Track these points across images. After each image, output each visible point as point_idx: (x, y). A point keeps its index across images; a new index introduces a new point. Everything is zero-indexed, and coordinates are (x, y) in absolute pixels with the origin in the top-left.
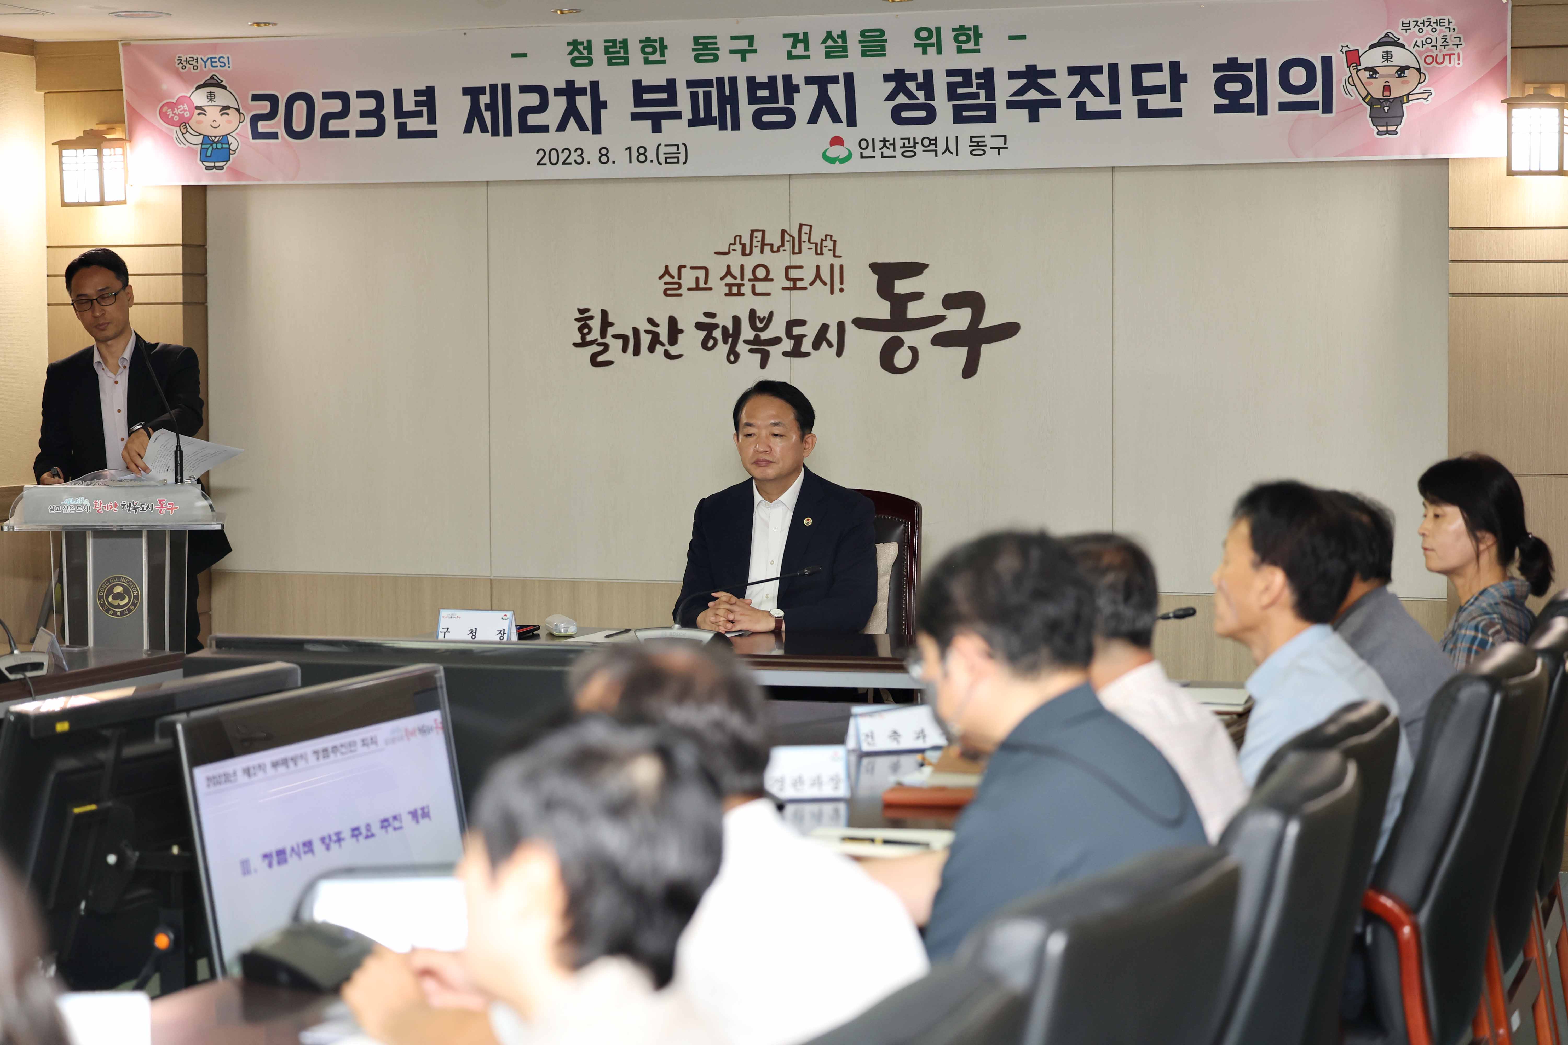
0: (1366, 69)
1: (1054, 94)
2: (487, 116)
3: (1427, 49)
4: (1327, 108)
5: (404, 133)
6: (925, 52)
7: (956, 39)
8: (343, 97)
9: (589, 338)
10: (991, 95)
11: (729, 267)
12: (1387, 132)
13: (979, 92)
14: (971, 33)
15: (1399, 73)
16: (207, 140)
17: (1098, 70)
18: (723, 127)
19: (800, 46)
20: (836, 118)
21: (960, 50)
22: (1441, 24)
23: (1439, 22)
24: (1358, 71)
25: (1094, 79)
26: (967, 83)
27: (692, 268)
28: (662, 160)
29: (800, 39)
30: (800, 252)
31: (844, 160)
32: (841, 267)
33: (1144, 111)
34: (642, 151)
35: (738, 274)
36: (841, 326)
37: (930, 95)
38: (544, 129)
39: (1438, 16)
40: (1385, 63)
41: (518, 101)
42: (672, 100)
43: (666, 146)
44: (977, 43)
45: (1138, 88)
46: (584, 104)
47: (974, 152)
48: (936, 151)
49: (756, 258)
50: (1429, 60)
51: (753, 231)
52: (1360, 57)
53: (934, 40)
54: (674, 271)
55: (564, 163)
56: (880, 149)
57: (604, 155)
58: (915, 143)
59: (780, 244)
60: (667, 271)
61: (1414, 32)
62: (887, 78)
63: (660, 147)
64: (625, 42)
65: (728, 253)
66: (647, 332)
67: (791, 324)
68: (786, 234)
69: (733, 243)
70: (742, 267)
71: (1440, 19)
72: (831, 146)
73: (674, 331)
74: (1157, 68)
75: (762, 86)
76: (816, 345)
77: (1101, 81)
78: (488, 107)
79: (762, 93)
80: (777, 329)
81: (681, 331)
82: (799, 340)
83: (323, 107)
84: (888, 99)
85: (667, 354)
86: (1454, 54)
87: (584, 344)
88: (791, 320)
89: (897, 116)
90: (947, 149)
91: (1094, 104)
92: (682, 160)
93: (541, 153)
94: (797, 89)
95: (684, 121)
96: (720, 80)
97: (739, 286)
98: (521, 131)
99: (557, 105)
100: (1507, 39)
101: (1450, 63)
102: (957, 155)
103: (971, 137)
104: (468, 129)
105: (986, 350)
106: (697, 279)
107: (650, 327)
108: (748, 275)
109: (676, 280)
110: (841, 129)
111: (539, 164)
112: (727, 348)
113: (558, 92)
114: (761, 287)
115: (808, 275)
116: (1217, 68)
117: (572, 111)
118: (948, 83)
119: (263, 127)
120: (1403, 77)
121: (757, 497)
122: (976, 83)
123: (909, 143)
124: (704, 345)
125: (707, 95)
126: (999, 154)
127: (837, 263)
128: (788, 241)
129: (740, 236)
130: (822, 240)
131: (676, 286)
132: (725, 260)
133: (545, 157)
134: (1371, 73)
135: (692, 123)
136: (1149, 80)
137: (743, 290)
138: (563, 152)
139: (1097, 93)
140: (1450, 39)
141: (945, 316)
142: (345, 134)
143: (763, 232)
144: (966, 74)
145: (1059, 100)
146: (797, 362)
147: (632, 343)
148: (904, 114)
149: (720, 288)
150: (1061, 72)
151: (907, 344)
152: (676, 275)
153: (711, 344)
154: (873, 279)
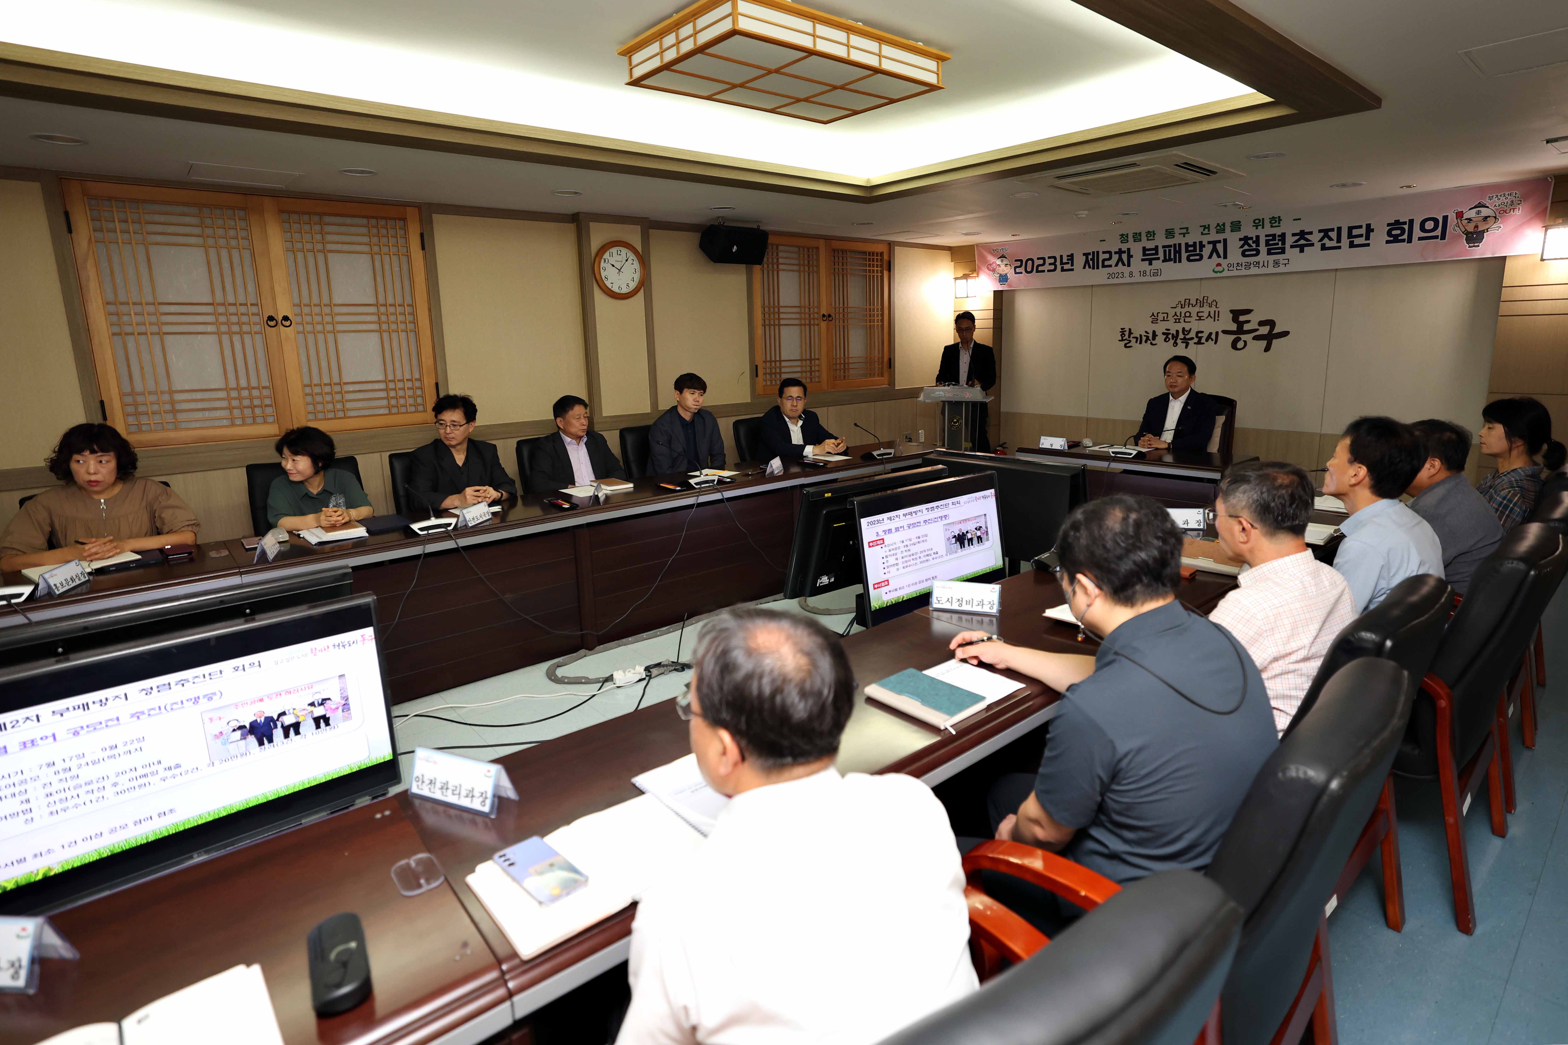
0: (1466, 219)
1: (1312, 241)
2: (1091, 262)
3: (1501, 207)
4: (1443, 238)
5: (1063, 270)
6: (1257, 228)
7: (1270, 222)
8: (1044, 259)
9: (1124, 338)
10: (1284, 243)
11: (1176, 312)
12: (1474, 246)
13: (1279, 243)
14: (1277, 219)
15: (1484, 219)
16: (1001, 275)
18: (1175, 262)
19: (1207, 230)
20: (1219, 256)
21: (1272, 226)
22: (1511, 195)
24: (1462, 220)
25: (1330, 233)
26: (1274, 239)
27: (1162, 313)
28: (1152, 275)
29: (1206, 227)
30: (1203, 306)
31: (1221, 272)
32: (1219, 312)
33: (1352, 245)
34: (1145, 272)
35: (1179, 315)
36: (1217, 333)
37: (1258, 245)
38: (1110, 266)
39: (1509, 191)
40: (1477, 216)
41: (1102, 256)
42: (1157, 253)
43: (1153, 270)
44: (1279, 223)
45: (1350, 236)
46: (1125, 257)
47: (1275, 266)
48: (1259, 267)
49: (1186, 309)
51: (1186, 300)
52: (1464, 214)
53: (1261, 223)
54: (1156, 315)
55: (1117, 278)
56: (1236, 267)
57: (1131, 274)
58: (1250, 264)
59: (1196, 304)
60: (1153, 315)
61: (1495, 200)
62: (1241, 240)
63: (1151, 270)
64: (1140, 233)
65: (1176, 307)
66: (1145, 336)
67: (1198, 333)
68: (1198, 300)
69: (1178, 304)
70: (1181, 312)
71: (1511, 193)
72: (1216, 267)
73: (1155, 335)
74: (1360, 227)
75: (1191, 246)
76: (1207, 340)
78: (1091, 259)
79: (1190, 249)
80: (1192, 334)
81: (1157, 336)
82: (1200, 338)
83: (1037, 262)
84: (1240, 248)
86: (1516, 208)
87: (1122, 340)
88: (1198, 331)
89: (1244, 255)
90: (1264, 265)
91: (1329, 244)
92: (1159, 274)
94: (1204, 246)
95: (1161, 260)
96: (1175, 245)
97: (1179, 319)
98: (1102, 267)
99: (1115, 257)
100: (1549, 198)
101: (1513, 213)
102: (1267, 268)
103: (1274, 261)
104: (1084, 268)
105: (1274, 341)
106: (1164, 317)
107: (1146, 334)
108: (1183, 315)
110: (1221, 260)
111: (1108, 278)
112: (1173, 341)
113: (1116, 253)
114: (1187, 319)
115: (1206, 315)
116: (1389, 225)
117: (1120, 259)
118: (1266, 240)
119: (1018, 270)
120: (1486, 221)
121: (1171, 398)
122: (1278, 239)
123: (1248, 264)
124: (1165, 340)
125: (1170, 251)
126: (1285, 266)
127: (1217, 310)
128: (1199, 302)
129: (1181, 301)
130: (1212, 302)
131: (1156, 320)
132: (1175, 310)
133: (1110, 276)
134: (1469, 221)
135: (1163, 261)
136: (1355, 232)
137: (1180, 321)
138: (1116, 274)
139: (1331, 239)
140: (1515, 201)
141: (1259, 329)
142: (1043, 271)
143: (1189, 299)
144: (1274, 236)
145: (1313, 244)
146: (1200, 346)
147: (1139, 340)
148: (1247, 253)
149: (1172, 320)
150: (1316, 232)
151: (1242, 339)
152: (1156, 316)
153: (1167, 340)
154: (1231, 316)
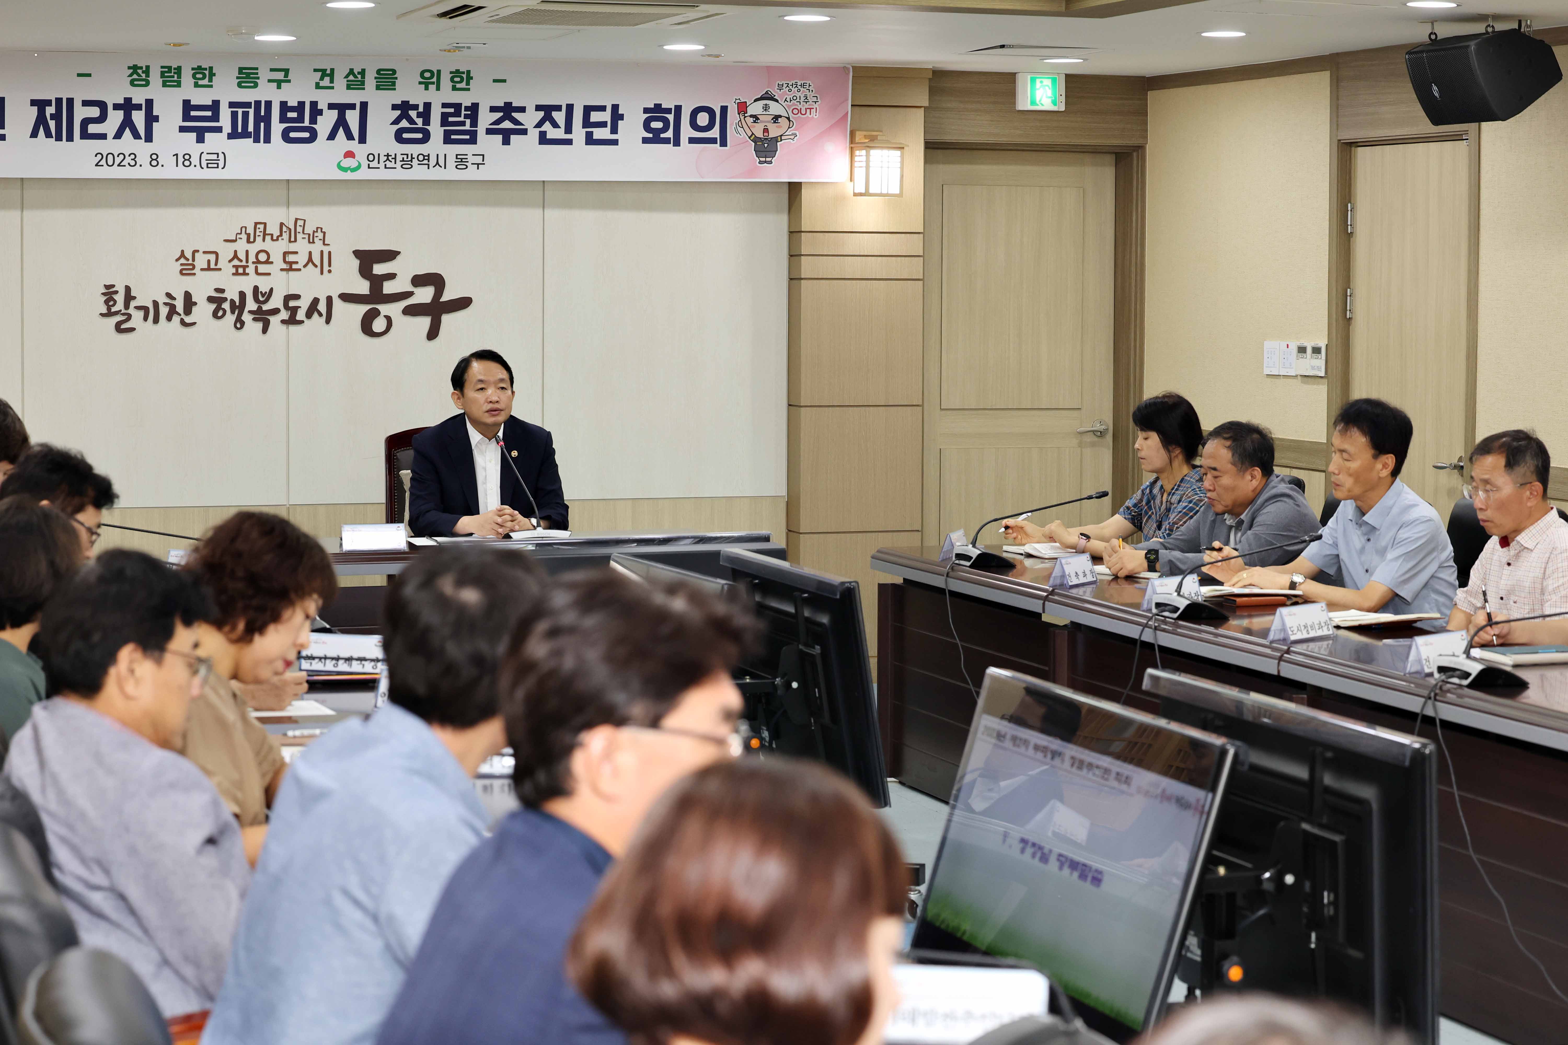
0: (751, 116)
1: (524, 125)
2: (52, 124)
3: (794, 104)
4: (724, 143)
6: (427, 88)
7: (452, 80)
9: (113, 309)
10: (474, 123)
11: (236, 252)
12: (765, 162)
13: (465, 121)
14: (464, 76)
15: (774, 120)
17: (558, 108)
18: (256, 140)
19: (327, 79)
20: (350, 137)
21: (454, 88)
22: (804, 87)
23: (803, 86)
24: (745, 117)
25: (555, 114)
26: (457, 114)
27: (204, 252)
28: (204, 164)
29: (327, 74)
30: (295, 241)
31: (353, 170)
32: (330, 253)
33: (590, 140)
34: (187, 157)
35: (244, 258)
36: (329, 299)
37: (427, 122)
38: (103, 136)
39: (803, 80)
40: (764, 113)
41: (81, 113)
42: (216, 117)
43: (207, 154)
44: (468, 84)
45: (587, 123)
46: (138, 118)
47: (458, 167)
48: (428, 165)
49: (259, 245)
50: (796, 111)
51: (256, 224)
52: (747, 107)
53: (434, 80)
54: (189, 255)
55: (119, 165)
56: (384, 162)
57: (154, 159)
58: (412, 158)
59: (279, 234)
60: (182, 255)
61: (786, 91)
62: (395, 107)
63: (203, 154)
64: (179, 69)
65: (236, 240)
66: (165, 304)
67: (288, 298)
68: (284, 226)
69: (240, 232)
70: (247, 252)
71: (804, 83)
72: (344, 158)
73: (189, 303)
74: (602, 108)
75: (292, 109)
76: (309, 315)
77: (559, 117)
78: (52, 117)
79: (291, 115)
80: (276, 302)
81: (195, 304)
82: (294, 310)
86: (813, 108)
87: (109, 314)
88: (289, 295)
89: (399, 137)
90: (437, 163)
91: (553, 133)
92: (221, 165)
93: (99, 156)
94: (320, 112)
95: (224, 135)
96: (258, 103)
97: (245, 267)
98: (82, 138)
99: (115, 118)
100: (848, 100)
101: (810, 114)
102: (445, 168)
103: (457, 155)
104: (34, 134)
105: (446, 319)
106: (209, 261)
107: (168, 301)
108: (252, 258)
109: (190, 262)
110: (354, 146)
111: (97, 165)
112: (233, 318)
113: (116, 107)
114: (262, 268)
115: (302, 259)
116: (646, 111)
117: (127, 123)
118: (442, 113)
120: (777, 123)
122: (464, 114)
123: (407, 158)
124: (215, 315)
125: (246, 115)
126: (478, 169)
127: (326, 250)
128: (285, 232)
129: (246, 227)
130: (314, 232)
131: (191, 267)
132: (232, 247)
133: (102, 159)
134: (754, 119)
135: (231, 136)
136: (595, 117)
137: (247, 271)
138: (118, 156)
139: (555, 125)
140: (810, 96)
141: (413, 292)
143: (265, 224)
144: (457, 107)
145: (526, 130)
146: (292, 328)
147: (151, 313)
148: (405, 136)
149: (227, 269)
150: (531, 109)
151: (383, 313)
152: (190, 258)
153: (220, 313)
154: (356, 263)
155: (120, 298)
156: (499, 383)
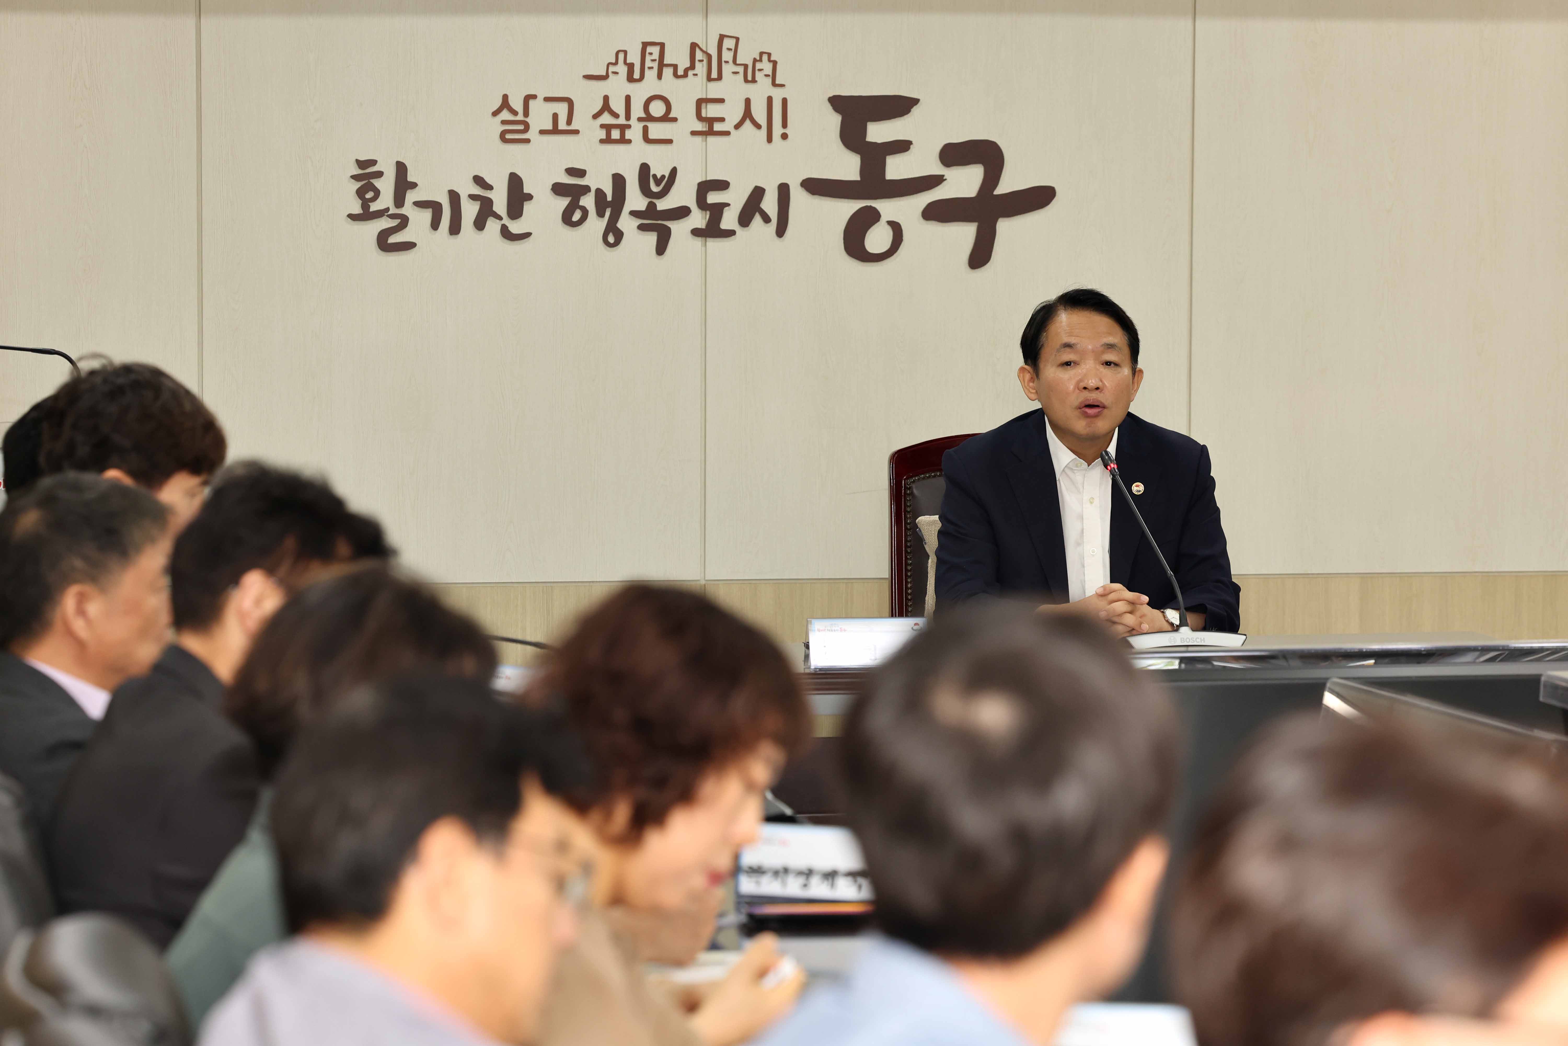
9: (374, 207)
11: (606, 99)
27: (547, 99)
30: (720, 77)
32: (785, 101)
35: (621, 110)
36: (784, 191)
49: (650, 85)
51: (645, 45)
54: (517, 104)
59: (689, 65)
60: (505, 103)
65: (605, 78)
66: (473, 197)
67: (705, 187)
68: (697, 49)
69: (614, 61)
70: (628, 99)
73: (518, 196)
76: (745, 219)
80: (682, 194)
81: (530, 197)
82: (717, 211)
85: (506, 233)
87: (366, 215)
88: (706, 181)
97: (623, 128)
106: (555, 117)
107: (477, 191)
108: (637, 111)
109: (520, 117)
112: (602, 224)
114: (657, 130)
115: (732, 112)
124: (567, 218)
127: (777, 95)
128: (700, 61)
129: (625, 52)
130: (755, 61)
131: (521, 127)
132: (600, 89)
137: (629, 135)
141: (943, 176)
143: (662, 46)
146: (714, 244)
147: (446, 214)
149: (592, 131)
151: (884, 218)
152: (520, 110)
153: (577, 216)
154: (835, 120)
155: (386, 185)
156: (1103, 352)
